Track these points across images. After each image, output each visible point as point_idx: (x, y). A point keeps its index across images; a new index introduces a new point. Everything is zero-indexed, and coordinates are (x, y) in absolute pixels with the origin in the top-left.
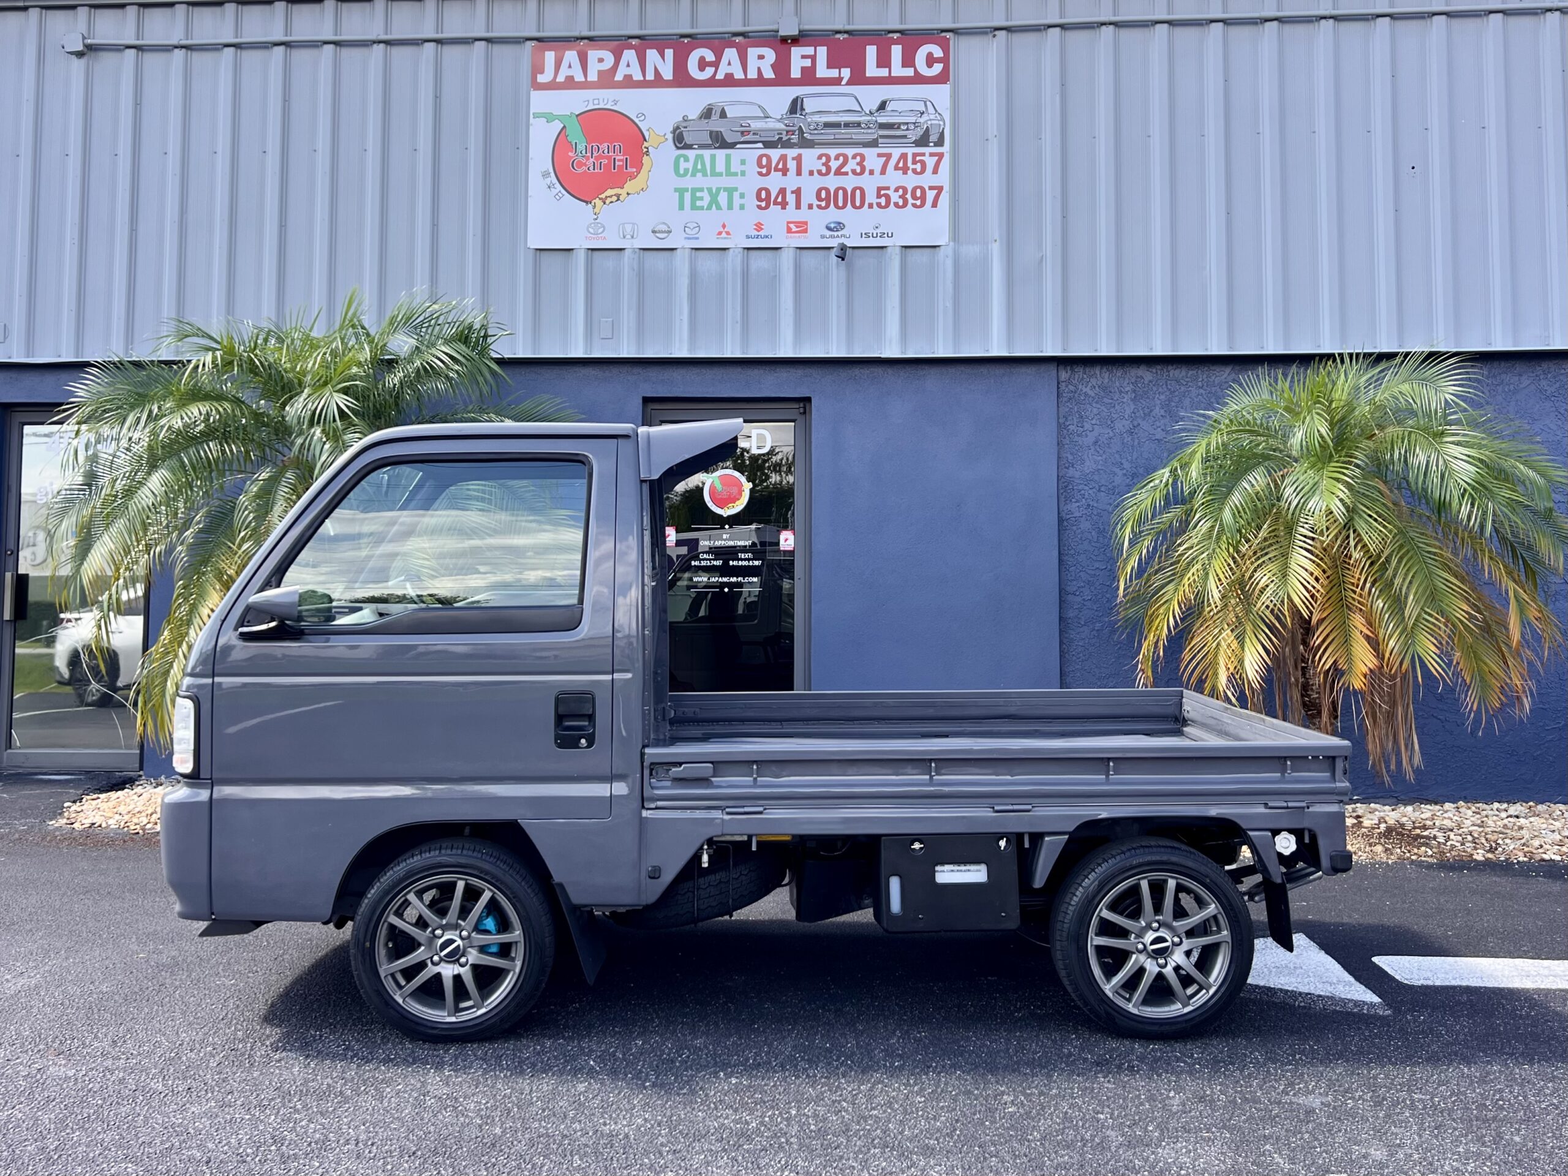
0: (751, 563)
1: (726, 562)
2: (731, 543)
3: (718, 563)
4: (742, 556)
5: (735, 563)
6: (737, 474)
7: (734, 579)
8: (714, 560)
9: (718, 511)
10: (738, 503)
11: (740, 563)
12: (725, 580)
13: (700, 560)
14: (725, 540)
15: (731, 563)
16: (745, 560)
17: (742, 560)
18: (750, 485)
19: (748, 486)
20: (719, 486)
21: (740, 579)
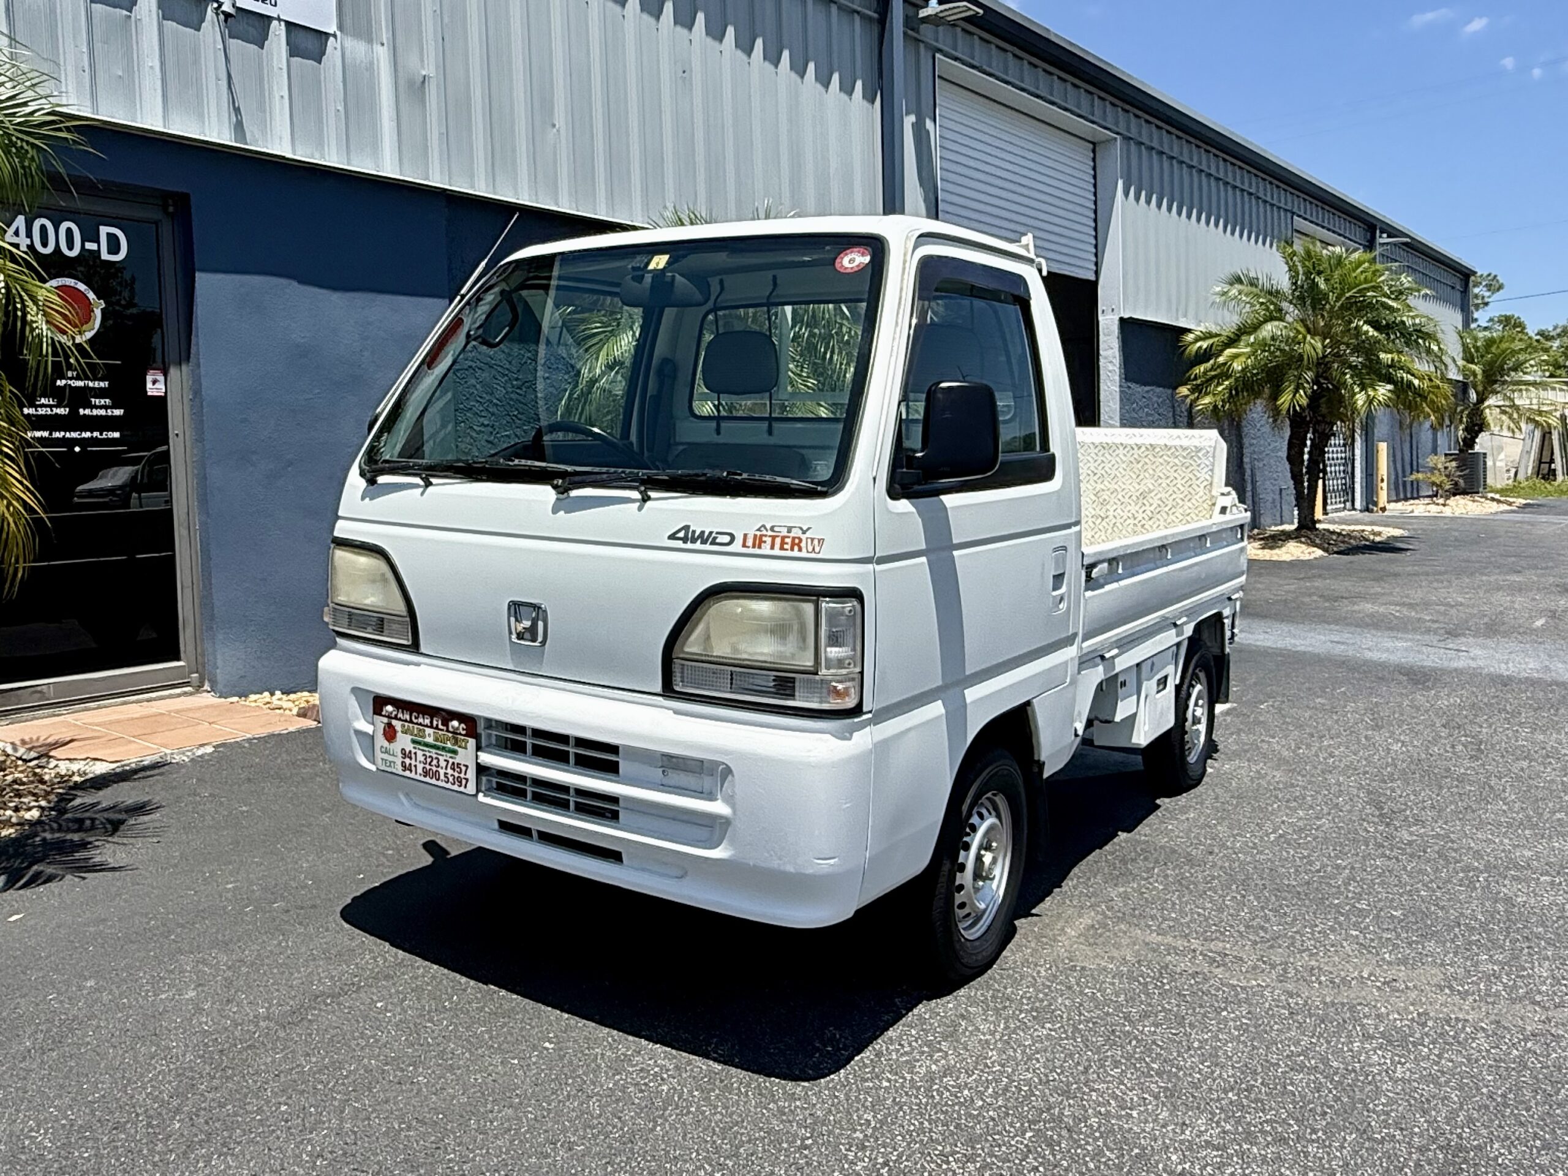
0: (109, 412)
1: (74, 412)
2: (80, 384)
5: (87, 412)
6: (82, 287)
7: (87, 435)
11: (95, 412)
12: (74, 435)
14: (71, 379)
16: (101, 407)
17: (97, 407)
18: (102, 304)
21: (96, 434)
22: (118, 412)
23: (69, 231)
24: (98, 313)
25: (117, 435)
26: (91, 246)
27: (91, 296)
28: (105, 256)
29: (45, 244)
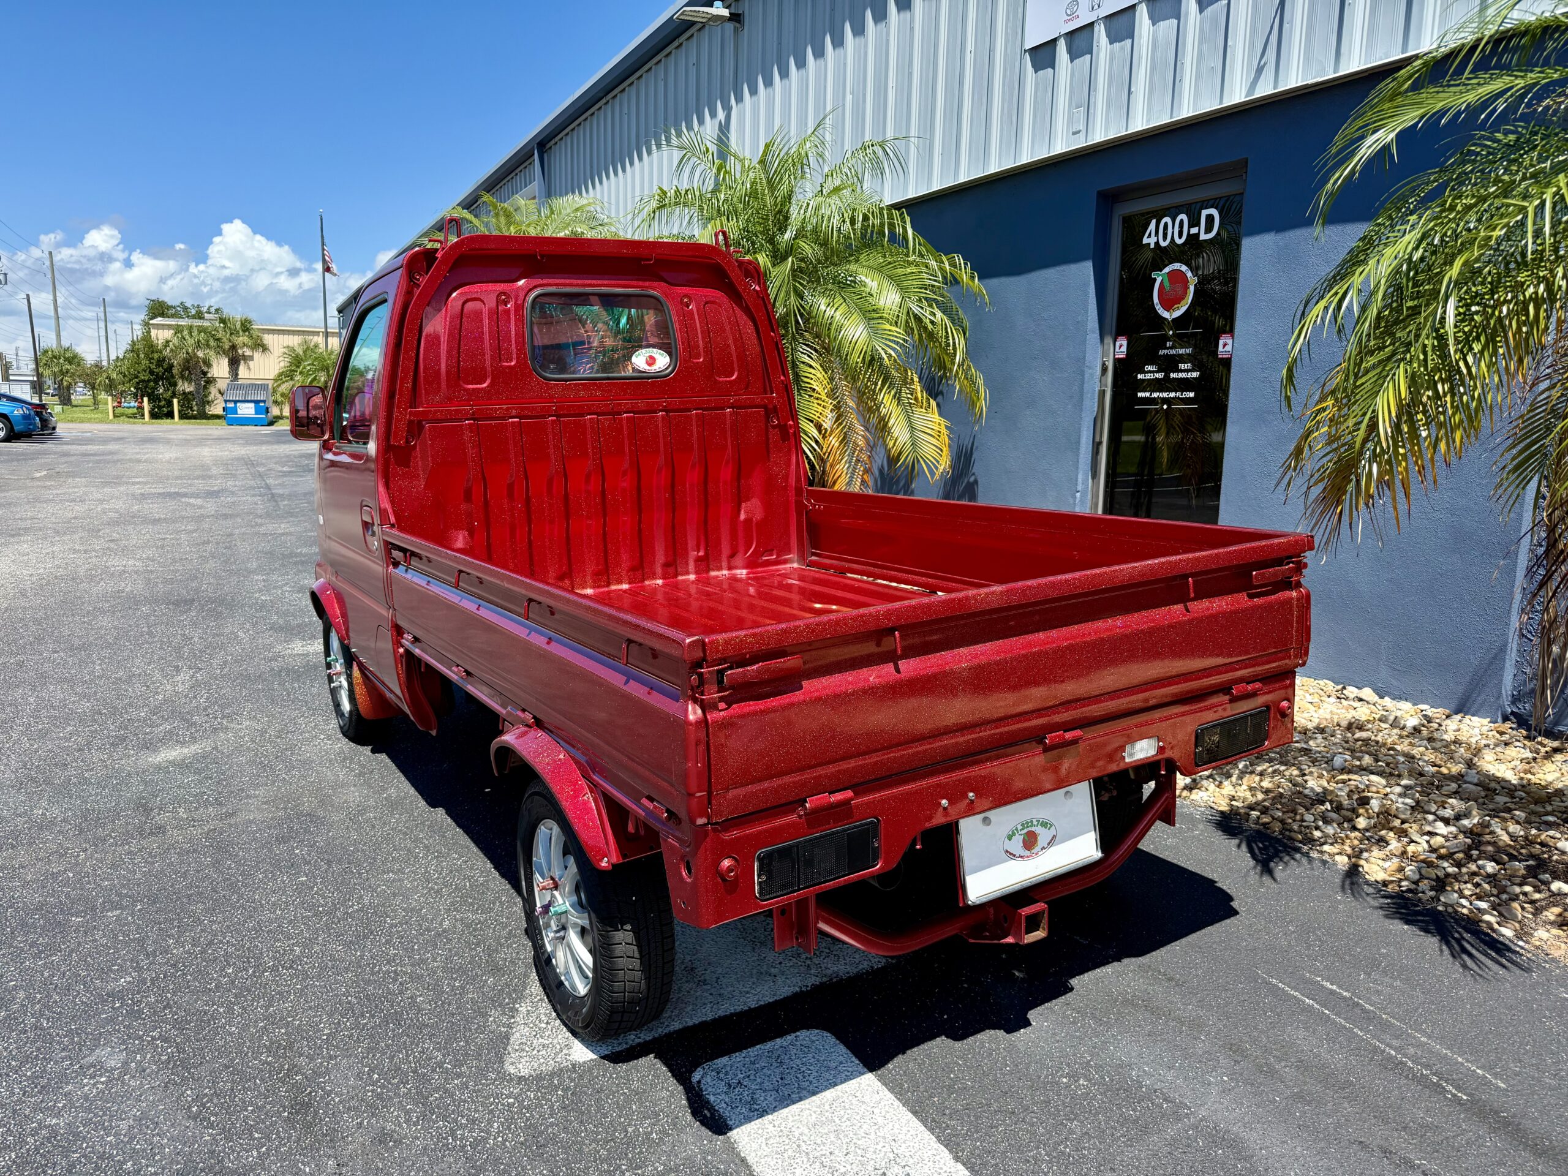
2: (1173, 352)
3: (1160, 375)
4: (1182, 366)
6: (1184, 268)
7: (1172, 395)
8: (1157, 372)
9: (1166, 315)
10: (1183, 303)
12: (1165, 395)
13: (1145, 372)
15: (1172, 375)
19: (1192, 280)
20: (1167, 284)
21: (1178, 394)
22: (1195, 375)
23: (1182, 221)
24: (1192, 288)
25: (1192, 395)
26: (1194, 231)
27: (1189, 274)
28: (1203, 237)
29: (1165, 238)
